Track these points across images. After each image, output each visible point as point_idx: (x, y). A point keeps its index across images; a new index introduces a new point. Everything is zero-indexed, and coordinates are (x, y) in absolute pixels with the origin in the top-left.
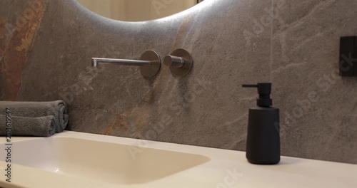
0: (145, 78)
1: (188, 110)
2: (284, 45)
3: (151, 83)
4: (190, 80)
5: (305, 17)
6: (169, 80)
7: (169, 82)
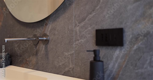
0: (34, 45)
1: (48, 58)
2: (78, 32)
3: (36, 47)
4: (48, 46)
5: (85, 21)
6: (42, 46)
7: (42, 47)
